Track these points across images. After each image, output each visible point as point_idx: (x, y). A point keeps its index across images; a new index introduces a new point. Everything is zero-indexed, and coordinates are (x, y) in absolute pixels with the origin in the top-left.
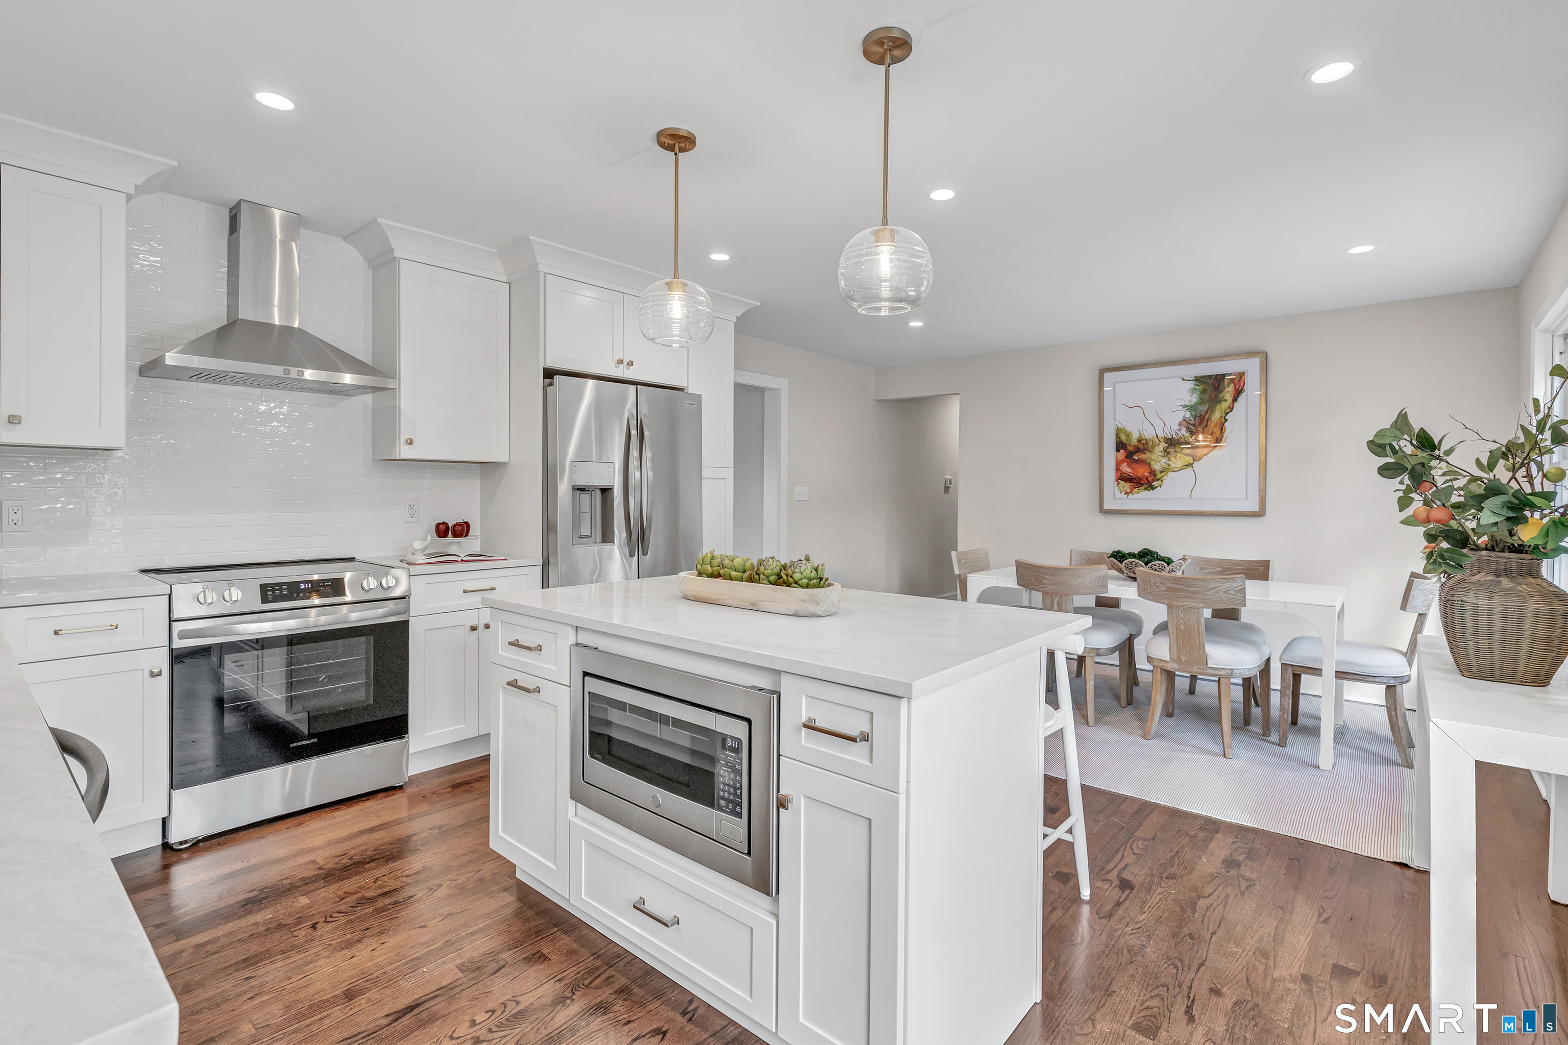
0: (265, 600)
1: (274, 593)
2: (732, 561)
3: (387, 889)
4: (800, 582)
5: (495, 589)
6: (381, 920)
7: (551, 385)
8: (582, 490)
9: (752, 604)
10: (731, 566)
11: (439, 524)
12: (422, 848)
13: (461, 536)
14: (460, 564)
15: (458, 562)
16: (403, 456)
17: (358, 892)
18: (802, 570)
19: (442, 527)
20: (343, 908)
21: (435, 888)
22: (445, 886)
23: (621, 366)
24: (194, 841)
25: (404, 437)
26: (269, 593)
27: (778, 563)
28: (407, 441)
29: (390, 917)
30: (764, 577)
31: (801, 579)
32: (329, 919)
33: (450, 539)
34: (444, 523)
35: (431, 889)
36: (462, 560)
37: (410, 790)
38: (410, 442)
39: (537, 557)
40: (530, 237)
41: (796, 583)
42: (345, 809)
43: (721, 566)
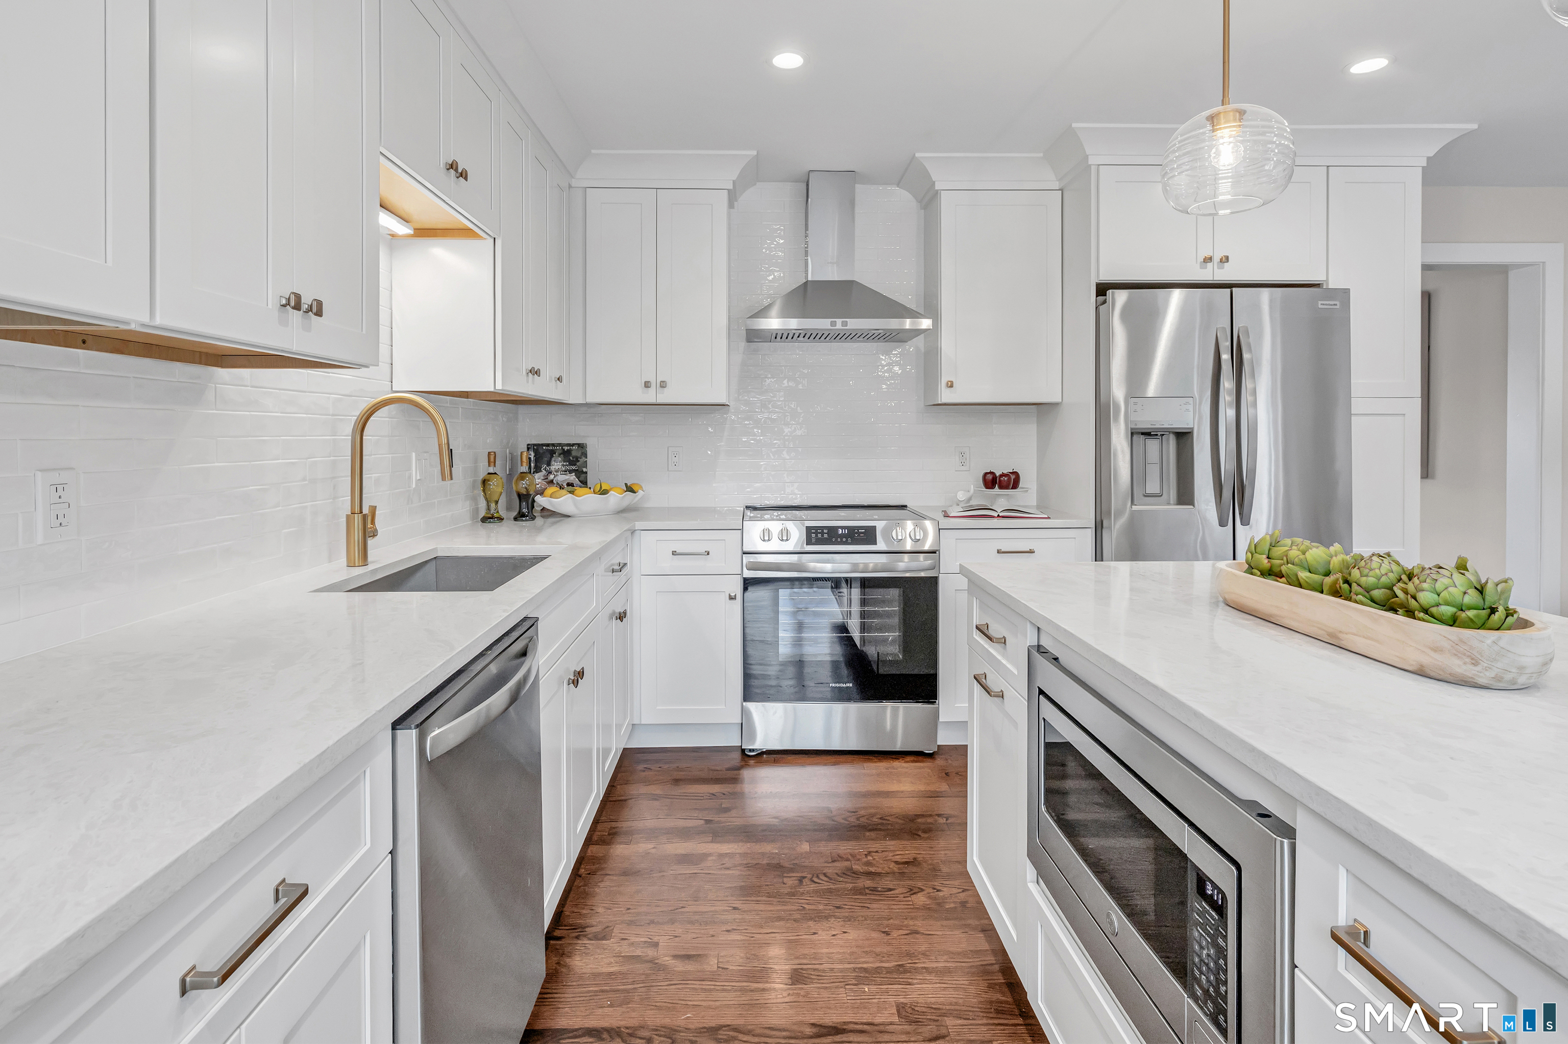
0: (809, 542)
1: (817, 536)
2: (1304, 553)
3: (872, 869)
4: (1434, 610)
5: (1034, 552)
6: (854, 904)
7: (1104, 302)
8: (1147, 434)
9: (1331, 635)
10: (1301, 560)
11: (986, 474)
12: (923, 835)
13: (1007, 487)
14: (995, 520)
15: (994, 517)
16: (944, 400)
17: (848, 860)
18: (1439, 586)
19: (990, 477)
20: (829, 871)
21: (916, 890)
22: (925, 892)
23: (1210, 265)
24: (759, 752)
25: (944, 380)
26: (816, 536)
27: (1395, 567)
28: (947, 383)
29: (862, 905)
30: (1359, 589)
31: (1438, 605)
32: (816, 880)
33: (996, 490)
34: (991, 473)
35: (911, 890)
36: (998, 515)
37: (939, 761)
38: (950, 385)
39: (1089, 517)
40: (1074, 125)
41: (1426, 611)
42: (876, 762)
43: (1285, 558)
